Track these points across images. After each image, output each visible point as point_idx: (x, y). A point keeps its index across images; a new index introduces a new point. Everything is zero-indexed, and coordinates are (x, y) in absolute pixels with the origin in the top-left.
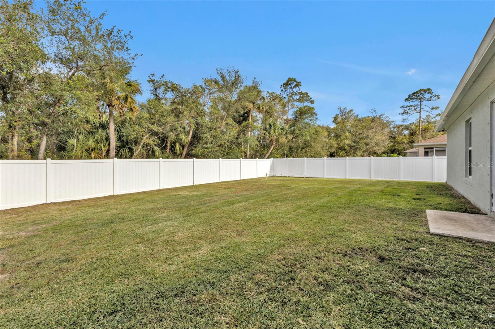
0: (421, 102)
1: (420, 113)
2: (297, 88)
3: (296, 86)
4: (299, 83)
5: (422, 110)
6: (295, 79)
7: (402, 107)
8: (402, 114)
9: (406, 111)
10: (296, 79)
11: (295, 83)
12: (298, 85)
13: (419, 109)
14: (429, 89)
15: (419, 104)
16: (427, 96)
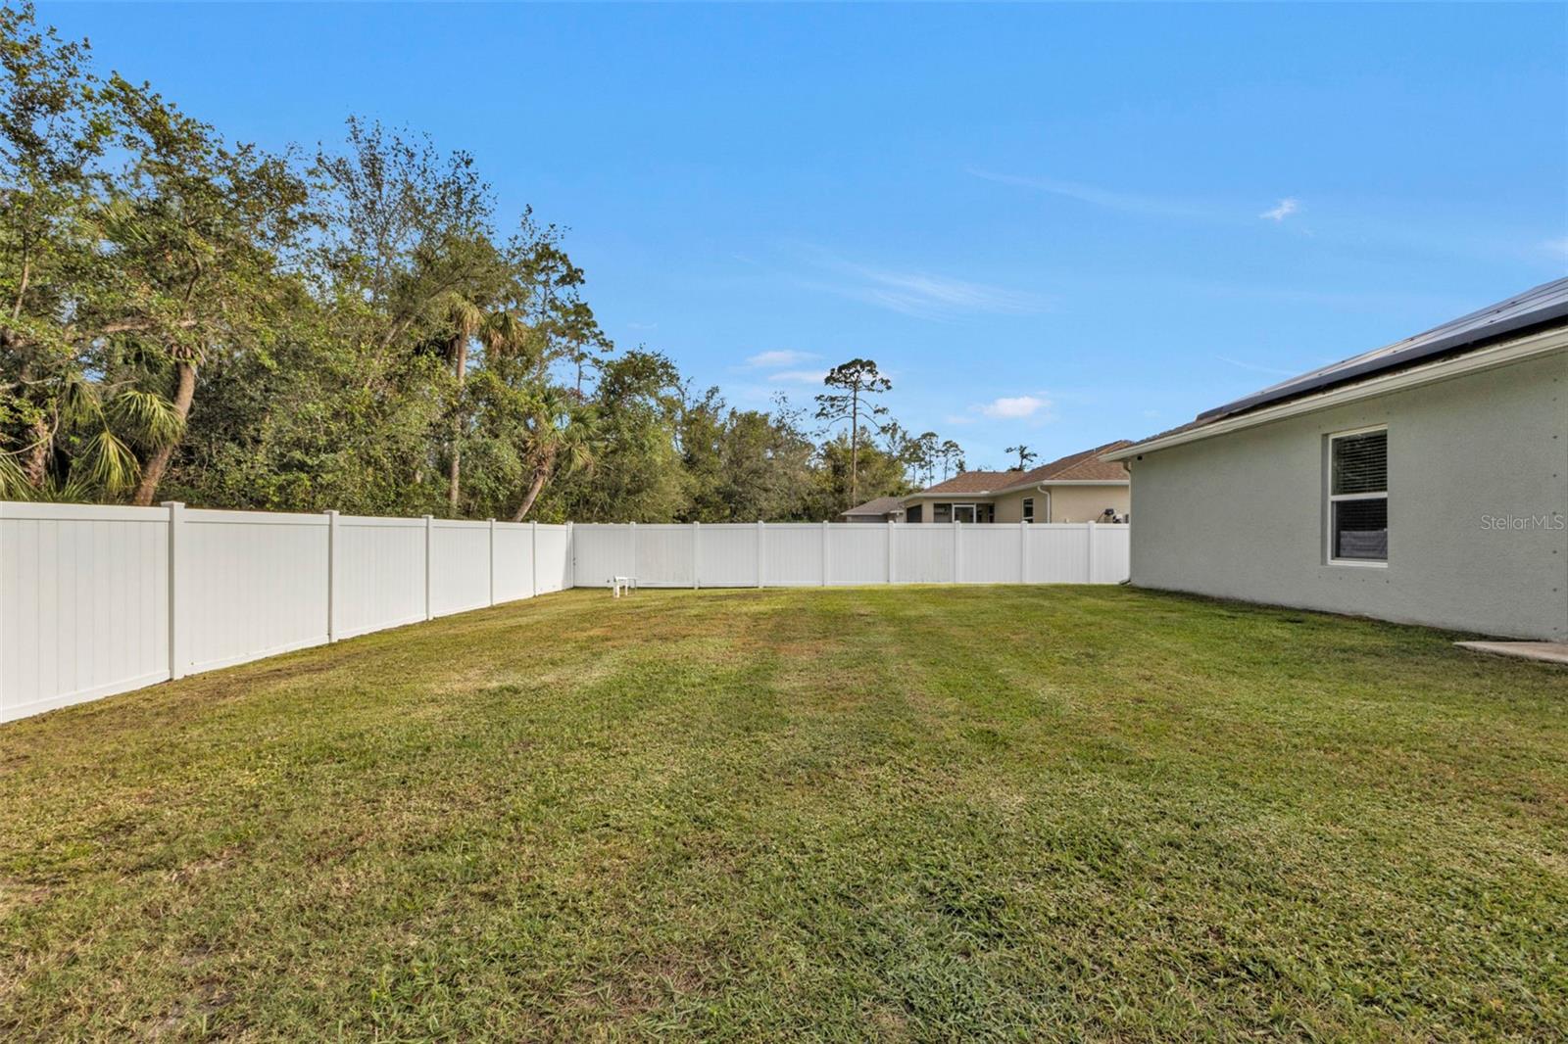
0: (855, 391)
1: (854, 418)
2: (568, 288)
3: (563, 281)
4: (576, 271)
5: (857, 411)
6: (565, 256)
7: (818, 398)
8: (818, 415)
9: (823, 409)
10: (569, 258)
11: (563, 270)
12: (572, 277)
13: (850, 409)
14: (870, 363)
15: (852, 395)
16: (866, 377)
